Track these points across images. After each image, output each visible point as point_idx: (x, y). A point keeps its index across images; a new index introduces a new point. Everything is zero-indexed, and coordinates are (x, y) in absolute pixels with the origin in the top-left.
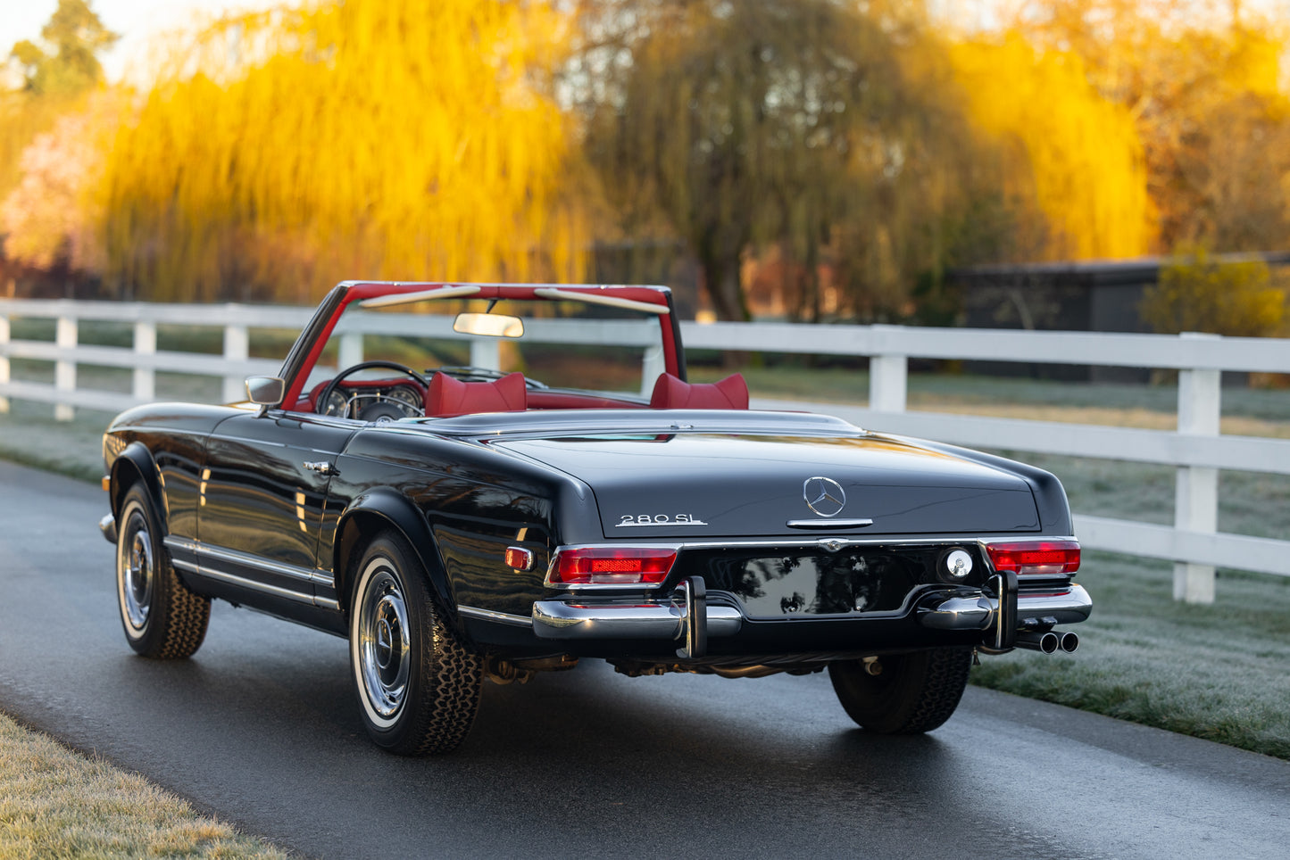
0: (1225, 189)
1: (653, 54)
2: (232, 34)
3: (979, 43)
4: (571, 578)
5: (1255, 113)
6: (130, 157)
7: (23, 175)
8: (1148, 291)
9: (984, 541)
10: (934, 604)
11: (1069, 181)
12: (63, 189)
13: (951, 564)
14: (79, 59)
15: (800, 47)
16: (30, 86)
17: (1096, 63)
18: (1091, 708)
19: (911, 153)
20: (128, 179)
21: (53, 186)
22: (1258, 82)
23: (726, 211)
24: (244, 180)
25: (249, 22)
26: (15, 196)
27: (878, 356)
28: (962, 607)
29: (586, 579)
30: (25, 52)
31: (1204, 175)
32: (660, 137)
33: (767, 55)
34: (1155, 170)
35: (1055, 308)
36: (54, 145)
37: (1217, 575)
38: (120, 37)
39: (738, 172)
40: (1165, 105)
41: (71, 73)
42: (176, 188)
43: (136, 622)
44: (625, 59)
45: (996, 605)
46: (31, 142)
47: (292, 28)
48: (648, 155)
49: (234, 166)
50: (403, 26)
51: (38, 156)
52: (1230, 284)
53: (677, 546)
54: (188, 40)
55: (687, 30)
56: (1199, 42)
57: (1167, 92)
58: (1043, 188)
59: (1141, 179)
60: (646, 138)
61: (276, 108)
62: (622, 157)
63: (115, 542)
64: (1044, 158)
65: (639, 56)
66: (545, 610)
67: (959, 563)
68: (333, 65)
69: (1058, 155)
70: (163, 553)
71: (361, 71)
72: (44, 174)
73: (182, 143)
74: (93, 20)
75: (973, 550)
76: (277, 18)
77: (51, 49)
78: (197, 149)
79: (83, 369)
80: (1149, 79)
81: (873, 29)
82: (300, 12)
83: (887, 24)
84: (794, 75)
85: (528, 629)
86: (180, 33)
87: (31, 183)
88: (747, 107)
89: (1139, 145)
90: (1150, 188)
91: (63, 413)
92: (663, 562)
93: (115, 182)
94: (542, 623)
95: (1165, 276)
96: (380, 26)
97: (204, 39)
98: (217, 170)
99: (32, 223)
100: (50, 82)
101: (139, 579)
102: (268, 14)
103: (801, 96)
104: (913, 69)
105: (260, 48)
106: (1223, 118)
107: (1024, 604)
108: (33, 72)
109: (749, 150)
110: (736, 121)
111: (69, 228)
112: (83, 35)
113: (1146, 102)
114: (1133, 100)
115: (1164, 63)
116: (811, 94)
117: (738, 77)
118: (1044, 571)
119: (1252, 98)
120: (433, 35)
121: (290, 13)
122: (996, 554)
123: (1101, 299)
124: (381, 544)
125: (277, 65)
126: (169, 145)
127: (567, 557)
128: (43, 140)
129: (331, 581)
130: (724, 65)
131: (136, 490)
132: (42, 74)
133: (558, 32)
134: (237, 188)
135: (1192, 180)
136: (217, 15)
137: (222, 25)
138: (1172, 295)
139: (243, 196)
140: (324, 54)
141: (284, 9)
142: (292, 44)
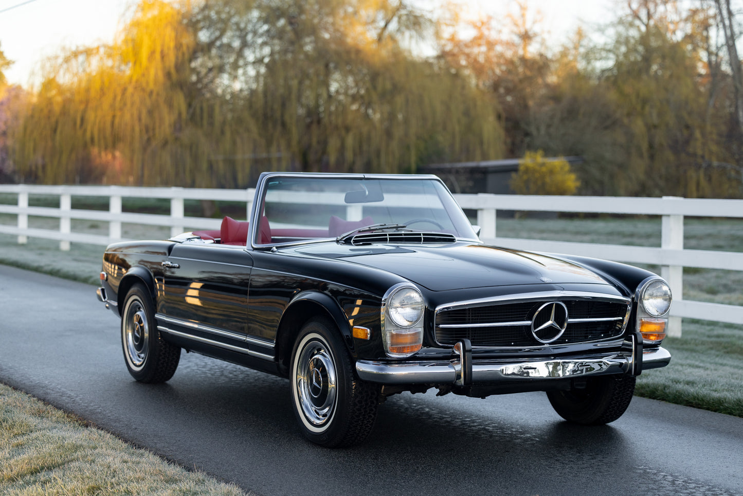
0: (538, 129)
2: (81, 58)
8: (514, 175)
18: (658, 398)
23: (314, 140)
24: (88, 126)
25: (88, 52)
27: (482, 210)
32: (283, 105)
33: (331, 66)
35: (471, 184)
37: (683, 321)
38: (14, 62)
39: (319, 121)
42: (55, 131)
44: (263, 70)
47: (110, 56)
48: (278, 114)
49: (83, 121)
52: (551, 172)
54: (60, 61)
57: (510, 84)
59: (502, 125)
60: (277, 106)
61: (103, 93)
62: (265, 116)
65: (269, 69)
68: (129, 72)
71: (143, 75)
73: (57, 110)
76: (102, 50)
78: (65, 112)
79: (31, 217)
86: (56, 57)
89: (500, 108)
90: (506, 129)
91: (22, 240)
95: (522, 168)
96: (152, 54)
97: (67, 60)
98: (75, 123)
102: (98, 48)
105: (94, 65)
109: (323, 111)
110: (318, 96)
113: (502, 90)
114: (496, 90)
115: (509, 72)
121: (108, 48)
123: (491, 179)
125: (102, 73)
126: (51, 110)
136: (74, 49)
137: (76, 54)
138: (525, 177)
139: (88, 135)
140: (123, 67)
141: (105, 46)
142: (109, 63)
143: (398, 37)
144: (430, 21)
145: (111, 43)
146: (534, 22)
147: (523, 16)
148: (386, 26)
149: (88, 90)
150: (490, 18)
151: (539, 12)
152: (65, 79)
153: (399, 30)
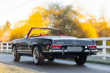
0: (104, 35)
1: (56, 24)
2: (21, 22)
3: (83, 23)
4: (53, 48)
5: (106, 29)
6: (12, 33)
7: (3, 36)
9: (88, 45)
10: (84, 51)
11: (91, 34)
12: (7, 37)
13: (85, 47)
14: (8, 26)
15: (68, 23)
16: (4, 29)
17: (93, 25)
19: (77, 32)
20: (12, 35)
21: (6, 36)
22: (106, 26)
24: (22, 34)
25: (22, 21)
26: (3, 37)
28: (86, 51)
29: (54, 48)
30: (4, 26)
31: (102, 34)
33: (65, 24)
34: (98, 33)
36: (6, 33)
40: (98, 28)
41: (7, 28)
42: (16, 35)
43: (14, 58)
44: (54, 24)
45: (89, 51)
46: (4, 33)
49: (21, 33)
50: (35, 22)
51: (5, 34)
53: (62, 45)
54: (17, 23)
55: (59, 22)
56: (101, 23)
57: (98, 27)
58: (89, 35)
59: (97, 34)
61: (25, 28)
63: (12, 52)
64: (89, 32)
65: (55, 24)
66: (50, 51)
67: (86, 47)
68: (29, 25)
69: (90, 32)
70: (17, 51)
72: (5, 36)
73: (17, 31)
74: (9, 23)
75: (87, 46)
76: (25, 21)
77: (6, 26)
78: (18, 32)
80: (97, 26)
81: (74, 22)
82: (27, 21)
83: (75, 21)
84: (68, 26)
85: (49, 52)
87: (4, 36)
88: (64, 28)
89: (96, 31)
90: (97, 35)
92: (61, 46)
93: (11, 35)
94: (50, 52)
96: (33, 22)
97: (19, 23)
98: (20, 34)
99: (4, 39)
100: (6, 28)
101: (14, 55)
102: (24, 21)
103: (68, 28)
104: (78, 25)
105: (23, 24)
106: (103, 29)
107: (92, 51)
108: (4, 28)
109: (64, 32)
111: (7, 40)
112: (9, 25)
113: (97, 28)
114: (96, 28)
115: (98, 25)
116: (69, 27)
117: (63, 26)
118: (93, 48)
119: (106, 27)
120: (38, 22)
121: (26, 21)
122: (89, 46)
124: (36, 47)
125: (25, 25)
126: (16, 32)
127: (52, 46)
128: (5, 33)
129: (31, 51)
130: (62, 25)
131: (14, 47)
132: (5, 28)
133: (48, 22)
134: (21, 35)
135: (101, 34)
136: (20, 21)
137: (20, 22)
139: (22, 36)
140: (29, 24)
141: (25, 20)
142: (26, 23)
143: (78, 19)
144: (84, 16)
145: (26, 20)
146: (106, 17)
147: (103, 16)
148: (76, 17)
149: (22, 28)
150: (95, 15)
151: (106, 15)
152: (18, 26)
153: (78, 18)
